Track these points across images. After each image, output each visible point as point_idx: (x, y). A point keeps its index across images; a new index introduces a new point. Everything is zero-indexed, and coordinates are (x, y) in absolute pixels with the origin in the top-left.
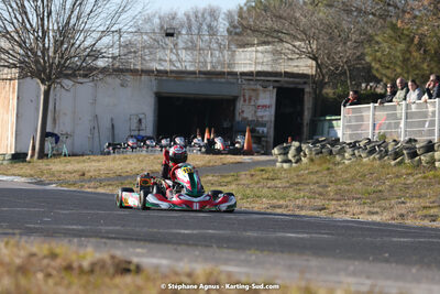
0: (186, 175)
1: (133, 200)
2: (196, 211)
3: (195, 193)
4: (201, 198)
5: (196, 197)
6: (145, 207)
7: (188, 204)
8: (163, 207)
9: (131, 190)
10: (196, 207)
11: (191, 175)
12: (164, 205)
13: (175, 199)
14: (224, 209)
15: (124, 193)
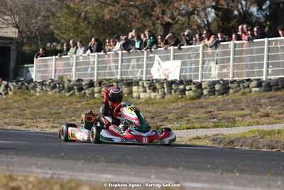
0: (134, 113)
1: (81, 134)
2: (145, 144)
3: (144, 129)
4: (149, 133)
5: (145, 132)
6: (99, 141)
7: (139, 138)
8: (116, 141)
10: (145, 141)
11: (137, 112)
12: (117, 140)
13: (125, 134)
14: (167, 142)
15: (70, 129)
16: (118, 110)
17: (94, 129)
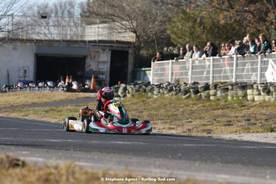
0: (117, 108)
1: (78, 125)
2: (125, 134)
3: (124, 122)
4: (128, 125)
5: (125, 124)
6: (88, 131)
7: (120, 129)
8: (101, 131)
9: (74, 119)
10: (125, 131)
11: (120, 108)
12: (102, 130)
13: (109, 125)
14: (144, 132)
15: (70, 121)
16: (107, 107)
17: (85, 121)
